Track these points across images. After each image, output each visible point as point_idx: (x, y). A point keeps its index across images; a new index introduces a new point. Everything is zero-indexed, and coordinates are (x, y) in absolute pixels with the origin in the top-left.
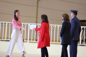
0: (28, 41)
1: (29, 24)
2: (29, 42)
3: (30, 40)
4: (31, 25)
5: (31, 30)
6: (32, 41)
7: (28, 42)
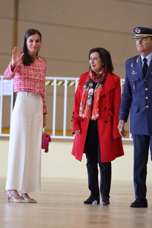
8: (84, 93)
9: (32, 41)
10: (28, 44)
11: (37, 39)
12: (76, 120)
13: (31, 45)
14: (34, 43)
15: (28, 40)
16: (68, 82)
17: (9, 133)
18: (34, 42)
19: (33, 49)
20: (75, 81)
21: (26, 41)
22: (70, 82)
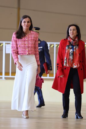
0: (3, 76)
1: (4, 43)
2: (6, 78)
3: (7, 73)
4: (9, 45)
5: (9, 54)
6: (10, 76)
7: (3, 78)
8: (67, 52)
9: (25, 22)
10: (23, 24)
11: (28, 21)
12: (60, 69)
13: (24, 25)
14: (26, 24)
15: (23, 22)
16: (50, 45)
17: (15, 76)
18: (26, 22)
19: (26, 27)
20: (54, 44)
21: (21, 22)
22: (51, 45)
